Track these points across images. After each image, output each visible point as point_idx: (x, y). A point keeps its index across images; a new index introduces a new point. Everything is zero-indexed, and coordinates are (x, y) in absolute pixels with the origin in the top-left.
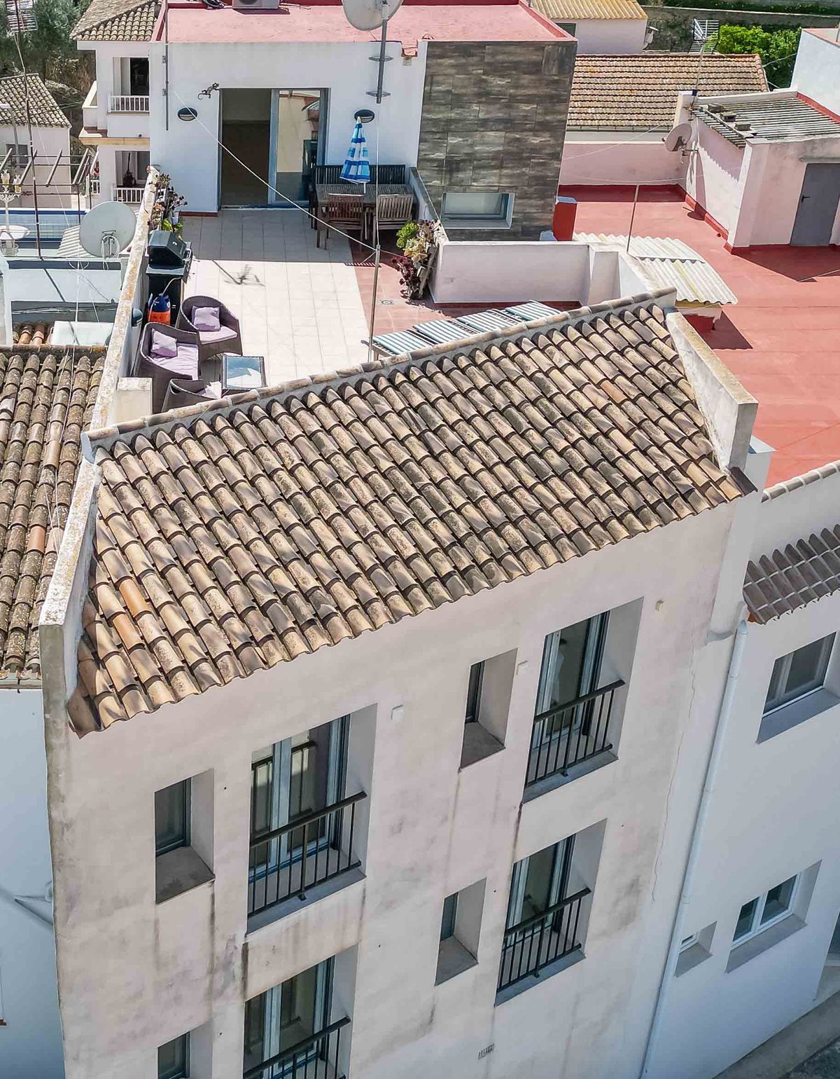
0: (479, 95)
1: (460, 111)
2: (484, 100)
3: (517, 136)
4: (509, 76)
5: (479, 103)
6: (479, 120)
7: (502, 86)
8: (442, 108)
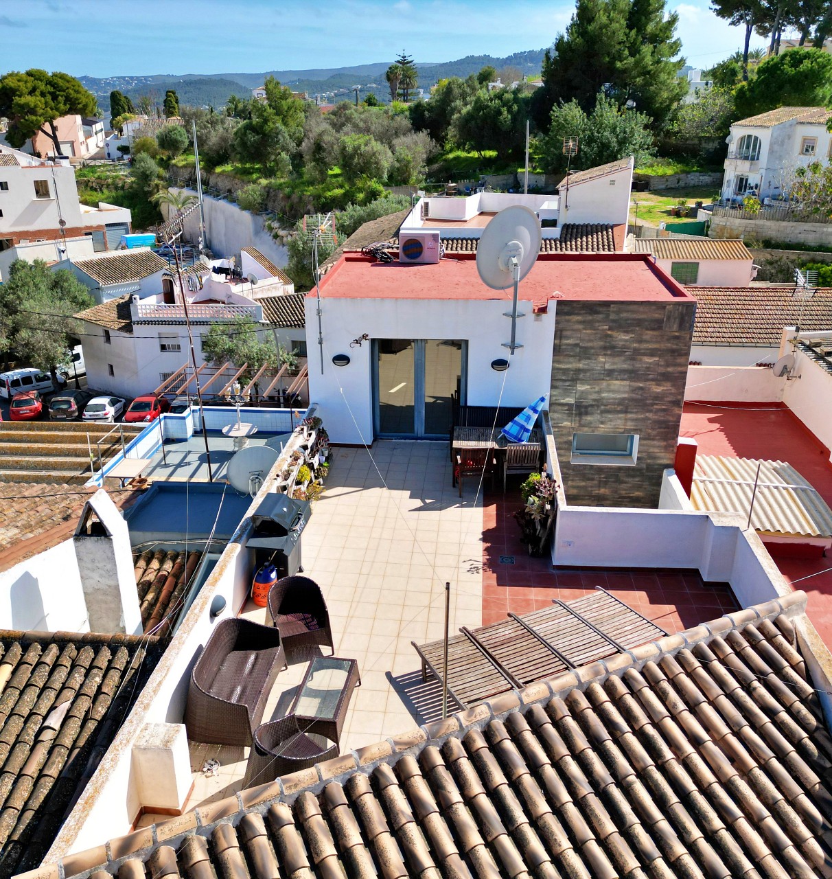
0: (605, 348)
1: (587, 362)
2: (609, 352)
3: (641, 385)
4: (632, 332)
5: (605, 355)
6: (605, 370)
7: (626, 341)
8: (571, 359)
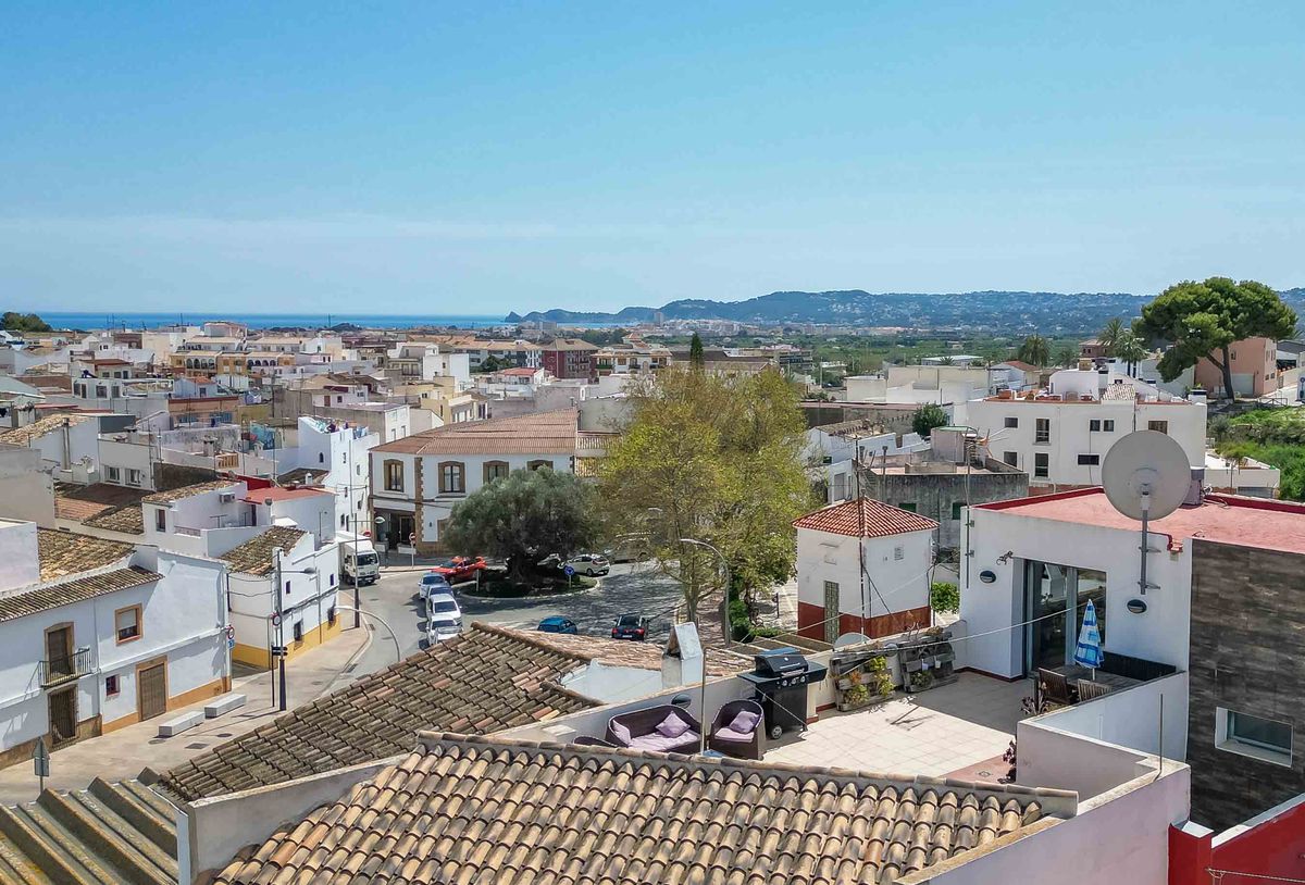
0: (1247, 604)
1: (1228, 618)
2: (1251, 610)
3: (1290, 658)
4: (1276, 588)
5: (1247, 612)
6: (1249, 631)
7: (1270, 598)
8: (1211, 612)
